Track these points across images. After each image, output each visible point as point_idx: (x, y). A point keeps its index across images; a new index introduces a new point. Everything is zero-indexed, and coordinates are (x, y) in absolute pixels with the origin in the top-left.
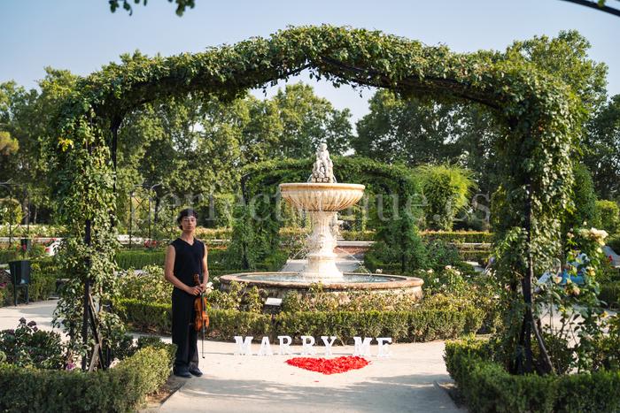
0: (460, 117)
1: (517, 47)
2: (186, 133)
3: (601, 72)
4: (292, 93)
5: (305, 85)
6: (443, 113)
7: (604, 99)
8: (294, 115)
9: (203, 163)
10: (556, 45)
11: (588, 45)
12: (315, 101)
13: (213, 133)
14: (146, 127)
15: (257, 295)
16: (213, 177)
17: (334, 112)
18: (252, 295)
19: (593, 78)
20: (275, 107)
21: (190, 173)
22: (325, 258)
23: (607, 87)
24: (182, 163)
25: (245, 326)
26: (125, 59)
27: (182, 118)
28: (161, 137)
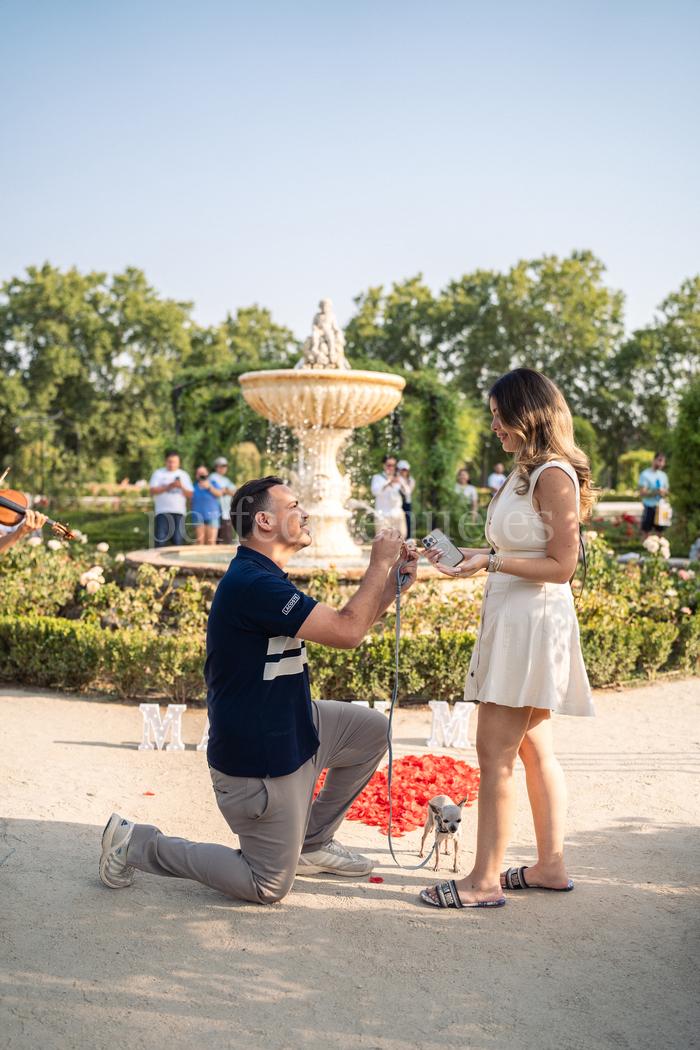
0: (454, 351)
1: (523, 266)
2: (110, 368)
3: (618, 301)
4: (245, 318)
5: (260, 309)
6: (433, 346)
7: (620, 333)
8: (246, 345)
9: (131, 405)
10: (570, 266)
11: (604, 268)
12: (273, 329)
13: (144, 367)
14: (57, 359)
15: (196, 596)
16: (143, 424)
17: (298, 343)
18: (185, 595)
19: (609, 308)
20: (223, 335)
21: (113, 418)
22: (328, 519)
23: (625, 320)
24: (104, 406)
25: (169, 670)
26: (32, 272)
27: (104, 347)
28: (76, 372)
